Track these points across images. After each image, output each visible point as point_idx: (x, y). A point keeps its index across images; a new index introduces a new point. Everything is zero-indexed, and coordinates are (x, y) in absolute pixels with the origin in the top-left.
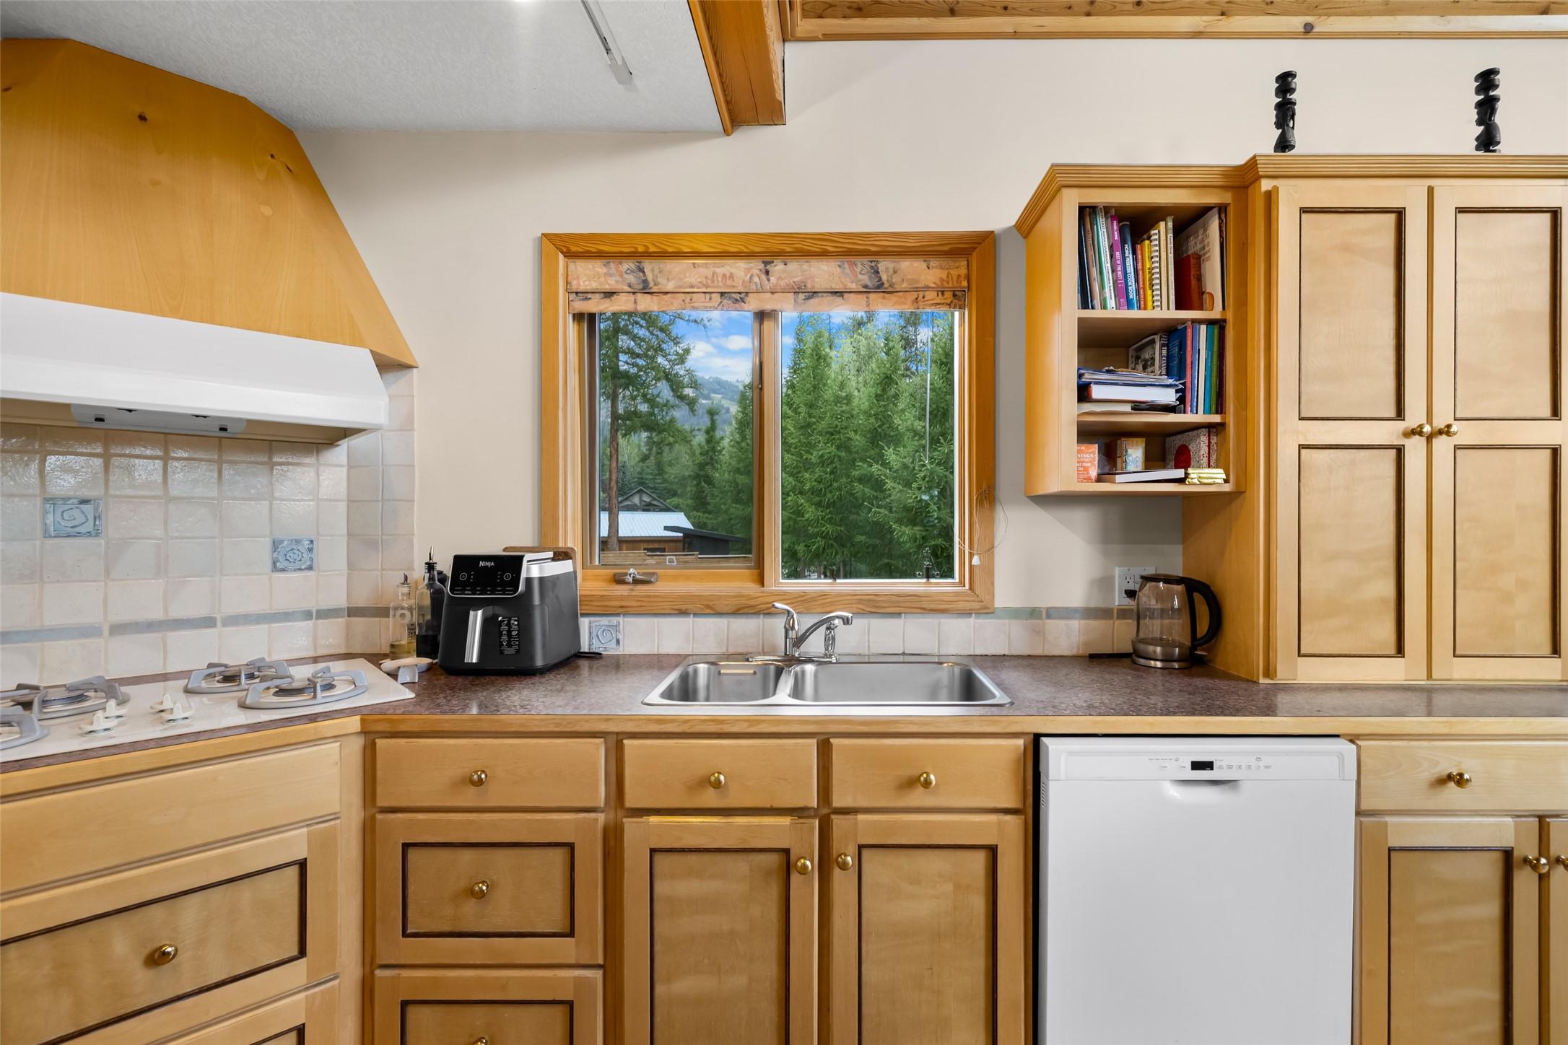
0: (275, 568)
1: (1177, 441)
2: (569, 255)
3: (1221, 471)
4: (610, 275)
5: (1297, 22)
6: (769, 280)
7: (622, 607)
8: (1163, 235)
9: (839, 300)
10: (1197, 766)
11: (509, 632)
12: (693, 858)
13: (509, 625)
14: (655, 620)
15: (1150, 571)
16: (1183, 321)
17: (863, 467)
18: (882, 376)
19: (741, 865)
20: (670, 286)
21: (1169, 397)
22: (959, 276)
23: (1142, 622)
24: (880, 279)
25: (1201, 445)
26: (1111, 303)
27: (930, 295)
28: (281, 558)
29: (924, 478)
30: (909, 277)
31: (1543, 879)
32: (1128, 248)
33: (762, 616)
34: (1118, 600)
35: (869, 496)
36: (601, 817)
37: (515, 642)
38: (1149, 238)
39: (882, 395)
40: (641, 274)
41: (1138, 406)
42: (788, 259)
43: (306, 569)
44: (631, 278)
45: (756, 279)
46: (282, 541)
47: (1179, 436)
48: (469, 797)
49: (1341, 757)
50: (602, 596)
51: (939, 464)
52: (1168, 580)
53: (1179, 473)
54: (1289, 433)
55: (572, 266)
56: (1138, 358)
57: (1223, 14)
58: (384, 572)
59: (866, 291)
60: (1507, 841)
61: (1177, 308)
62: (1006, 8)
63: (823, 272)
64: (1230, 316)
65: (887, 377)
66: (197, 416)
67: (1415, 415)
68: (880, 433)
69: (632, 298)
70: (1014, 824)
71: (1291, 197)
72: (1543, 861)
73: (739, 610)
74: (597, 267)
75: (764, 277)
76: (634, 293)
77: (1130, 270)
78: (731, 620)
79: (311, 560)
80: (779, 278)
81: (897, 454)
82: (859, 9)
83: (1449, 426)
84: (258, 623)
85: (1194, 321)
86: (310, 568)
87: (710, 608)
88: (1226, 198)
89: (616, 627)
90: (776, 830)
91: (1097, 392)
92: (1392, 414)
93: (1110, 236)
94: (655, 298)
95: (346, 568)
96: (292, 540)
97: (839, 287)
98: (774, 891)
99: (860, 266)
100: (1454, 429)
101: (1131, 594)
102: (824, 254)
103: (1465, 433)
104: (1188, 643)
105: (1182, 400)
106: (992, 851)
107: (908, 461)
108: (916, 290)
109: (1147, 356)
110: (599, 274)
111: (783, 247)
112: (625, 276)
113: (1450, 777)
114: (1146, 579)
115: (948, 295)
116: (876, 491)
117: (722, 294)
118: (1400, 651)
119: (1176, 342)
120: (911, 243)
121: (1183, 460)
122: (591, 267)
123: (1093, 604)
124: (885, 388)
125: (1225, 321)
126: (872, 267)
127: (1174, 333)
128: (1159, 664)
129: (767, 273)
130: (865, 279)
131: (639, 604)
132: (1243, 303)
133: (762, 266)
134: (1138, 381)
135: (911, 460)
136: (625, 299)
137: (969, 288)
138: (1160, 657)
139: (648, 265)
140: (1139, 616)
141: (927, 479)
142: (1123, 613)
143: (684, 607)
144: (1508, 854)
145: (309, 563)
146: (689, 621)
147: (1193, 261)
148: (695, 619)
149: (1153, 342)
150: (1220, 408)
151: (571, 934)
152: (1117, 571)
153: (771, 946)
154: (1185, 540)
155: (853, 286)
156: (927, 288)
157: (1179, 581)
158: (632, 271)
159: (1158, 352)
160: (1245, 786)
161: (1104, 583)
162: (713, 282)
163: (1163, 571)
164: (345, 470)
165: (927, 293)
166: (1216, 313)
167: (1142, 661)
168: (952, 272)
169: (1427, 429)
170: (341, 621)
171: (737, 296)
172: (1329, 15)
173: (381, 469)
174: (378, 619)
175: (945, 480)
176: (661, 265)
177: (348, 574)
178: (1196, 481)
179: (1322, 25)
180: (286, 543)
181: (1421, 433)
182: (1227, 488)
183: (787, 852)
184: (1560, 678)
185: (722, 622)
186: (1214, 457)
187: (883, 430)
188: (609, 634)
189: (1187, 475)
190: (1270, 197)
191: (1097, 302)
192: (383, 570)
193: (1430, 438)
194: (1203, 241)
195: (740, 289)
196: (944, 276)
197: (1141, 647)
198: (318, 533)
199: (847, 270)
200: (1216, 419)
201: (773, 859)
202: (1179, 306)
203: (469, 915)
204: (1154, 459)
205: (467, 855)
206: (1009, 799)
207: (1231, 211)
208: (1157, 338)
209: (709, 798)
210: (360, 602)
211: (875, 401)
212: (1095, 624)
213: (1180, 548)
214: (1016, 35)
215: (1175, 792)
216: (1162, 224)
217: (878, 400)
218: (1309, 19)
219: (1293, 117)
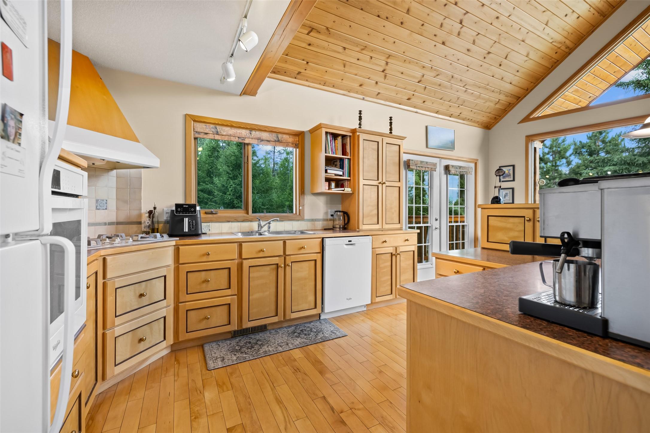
0: (97, 209)
1: (341, 182)
2: (194, 121)
3: (350, 189)
4: (207, 128)
5: (362, 97)
6: (251, 136)
7: (211, 220)
8: (339, 139)
9: (268, 143)
10: (349, 241)
11: (193, 224)
12: (258, 268)
13: (192, 222)
14: (220, 224)
15: (336, 210)
16: (344, 158)
17: (203, 185)
18: (212, 148)
19: (268, 268)
20: (224, 134)
21: (341, 173)
22: (297, 141)
23: (334, 222)
24: (279, 139)
25: (346, 183)
26: (330, 152)
27: (290, 144)
28: (99, 206)
29: (232, 190)
30: (285, 139)
31: (396, 257)
32: (333, 141)
33: (249, 222)
34: (330, 217)
35: (206, 197)
36: (236, 261)
37: (194, 227)
38: (337, 139)
39: (211, 155)
40: (216, 129)
41: (336, 175)
42: (256, 131)
43: (105, 209)
44: (213, 130)
45: (248, 135)
46: (98, 200)
47: (342, 181)
48: (205, 259)
49: (370, 238)
50: (205, 217)
51: (238, 185)
52: (340, 212)
53: (343, 189)
54: (362, 182)
55: (195, 124)
56: (334, 164)
57: (349, 92)
58: (130, 211)
59: (275, 141)
60: (391, 252)
61: (342, 155)
62: (307, 80)
63: (265, 135)
64: (352, 158)
65: (213, 148)
66: (117, 162)
67: (380, 180)
68: (211, 171)
69: (213, 135)
70: (320, 255)
71: (362, 137)
72: (396, 254)
73: (244, 220)
74: (203, 125)
75: (250, 134)
76: (214, 134)
77: (334, 146)
78: (241, 223)
79: (107, 206)
80: (254, 136)
81: (219, 181)
82: (274, 72)
83: (385, 182)
84: (92, 226)
85: (345, 158)
86: (106, 209)
87: (236, 220)
88: (351, 134)
89: (209, 226)
90: (276, 260)
91: (329, 171)
92: (377, 180)
93: (330, 138)
94: (220, 136)
95: (116, 209)
96: (101, 200)
97: (269, 140)
98: (274, 273)
99: (274, 135)
100: (386, 183)
101: (332, 215)
102: (265, 131)
103: (388, 184)
104: (344, 224)
105: (343, 174)
106: (316, 260)
107: (224, 183)
108: (287, 143)
109: (336, 163)
110: (203, 127)
111: (255, 128)
112: (212, 129)
113: (384, 241)
114: (336, 211)
115: (294, 145)
116: (209, 195)
117: (238, 137)
118: (378, 223)
119: (342, 162)
120: (286, 131)
121: (342, 186)
122: (201, 125)
123: (324, 218)
124: (212, 152)
125: (351, 159)
126: (277, 136)
127: (342, 160)
128: (338, 229)
129: (251, 133)
130: (275, 138)
131: (216, 219)
132: (354, 156)
133: (249, 132)
134: (336, 170)
135: (226, 183)
136: (211, 135)
137: (299, 143)
138: (338, 227)
139: (218, 127)
140: (334, 220)
141: (233, 191)
142: (330, 220)
143: (229, 220)
144: (392, 253)
145: (106, 207)
146: (230, 223)
147: (344, 145)
148: (232, 223)
149: (337, 161)
150: (350, 176)
151: (230, 288)
152: (329, 210)
153: (274, 284)
154: (342, 204)
155: (272, 140)
156: (289, 142)
157: (342, 212)
158: (213, 128)
159: (338, 163)
160: (356, 245)
161: (326, 213)
162: (236, 134)
163: (338, 210)
164: (115, 178)
165: (289, 144)
166: (349, 157)
167: (335, 229)
168: (295, 139)
169: (382, 183)
170: (114, 226)
171: (243, 139)
172: (367, 97)
173: (129, 179)
174: (128, 225)
175: (240, 191)
176: (222, 128)
177: (116, 212)
178: (346, 191)
179: (366, 98)
180: (100, 200)
181: (381, 183)
182: (351, 192)
183: (277, 264)
184: (400, 227)
185: (239, 224)
186: (348, 186)
187: (212, 170)
188: (207, 228)
189: (344, 189)
190: (358, 136)
191: (328, 152)
192: (130, 210)
193: (382, 184)
194: (346, 141)
195: (243, 137)
196: (293, 140)
197: (335, 226)
198: (108, 198)
199: (271, 136)
200: (349, 178)
201: (274, 266)
202: (343, 155)
203: (204, 287)
204: (337, 186)
205: (203, 273)
206: (318, 251)
207: (352, 137)
208: (338, 160)
209: (261, 255)
210: (121, 219)
211: (208, 158)
212: (325, 222)
213: (341, 205)
214: (309, 86)
215: (345, 246)
216: (339, 137)
217: (209, 158)
218: (364, 97)
219: (362, 119)
